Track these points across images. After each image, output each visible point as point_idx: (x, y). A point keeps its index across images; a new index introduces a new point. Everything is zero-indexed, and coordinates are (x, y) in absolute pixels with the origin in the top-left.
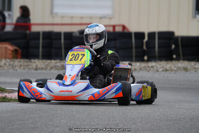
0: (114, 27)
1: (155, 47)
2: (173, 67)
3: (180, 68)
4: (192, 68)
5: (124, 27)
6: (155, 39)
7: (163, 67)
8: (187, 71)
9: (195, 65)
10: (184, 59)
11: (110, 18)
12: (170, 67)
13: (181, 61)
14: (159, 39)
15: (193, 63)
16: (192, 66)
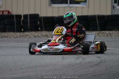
0: (3, 12)
1: (28, 23)
2: (39, 35)
3: (44, 35)
4: (51, 35)
5: (9, 12)
7: (34, 35)
8: (47, 37)
10: (45, 31)
12: (37, 35)
14: (30, 18)
15: (50, 32)
16: (50, 34)
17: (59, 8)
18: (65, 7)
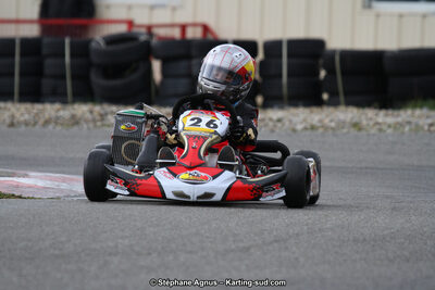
0: (183, 28)
1: (280, 76)
2: (327, 121)
3: (344, 122)
4: (371, 123)
5: (206, 29)
6: (280, 56)
7: (305, 120)
8: (360, 129)
9: (377, 115)
10: (348, 104)
11: (174, 9)
12: (320, 121)
13: (342, 108)
14: (289, 56)
15: (370, 113)
16: (371, 119)
17: (401, 16)
18: (424, 16)
